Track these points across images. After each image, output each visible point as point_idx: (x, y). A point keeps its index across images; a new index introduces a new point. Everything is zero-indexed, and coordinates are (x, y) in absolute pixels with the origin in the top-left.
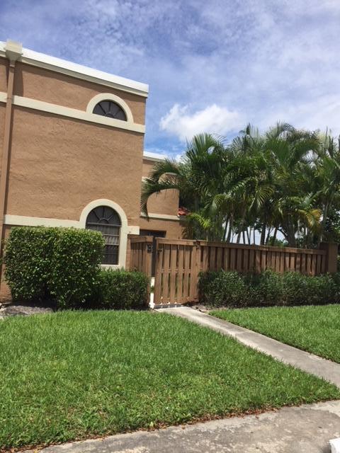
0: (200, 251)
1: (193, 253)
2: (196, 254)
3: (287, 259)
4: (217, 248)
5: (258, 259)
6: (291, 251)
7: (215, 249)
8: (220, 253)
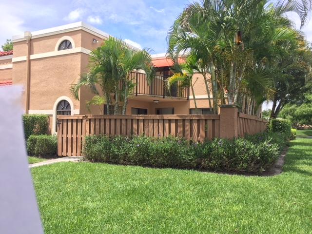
0: (88, 122)
1: (83, 124)
2: (86, 124)
3: (167, 125)
4: (100, 119)
5: (135, 126)
6: (170, 118)
7: (98, 120)
8: (102, 123)
